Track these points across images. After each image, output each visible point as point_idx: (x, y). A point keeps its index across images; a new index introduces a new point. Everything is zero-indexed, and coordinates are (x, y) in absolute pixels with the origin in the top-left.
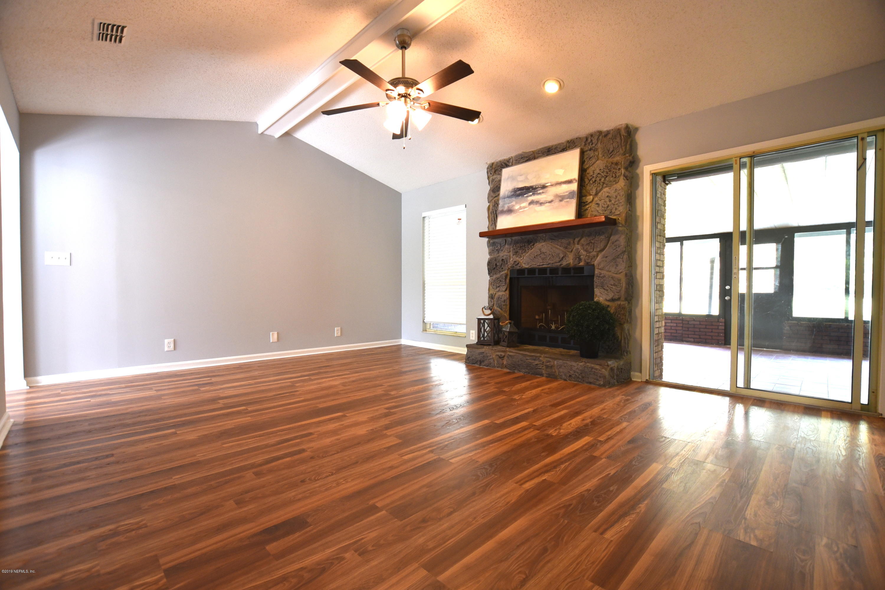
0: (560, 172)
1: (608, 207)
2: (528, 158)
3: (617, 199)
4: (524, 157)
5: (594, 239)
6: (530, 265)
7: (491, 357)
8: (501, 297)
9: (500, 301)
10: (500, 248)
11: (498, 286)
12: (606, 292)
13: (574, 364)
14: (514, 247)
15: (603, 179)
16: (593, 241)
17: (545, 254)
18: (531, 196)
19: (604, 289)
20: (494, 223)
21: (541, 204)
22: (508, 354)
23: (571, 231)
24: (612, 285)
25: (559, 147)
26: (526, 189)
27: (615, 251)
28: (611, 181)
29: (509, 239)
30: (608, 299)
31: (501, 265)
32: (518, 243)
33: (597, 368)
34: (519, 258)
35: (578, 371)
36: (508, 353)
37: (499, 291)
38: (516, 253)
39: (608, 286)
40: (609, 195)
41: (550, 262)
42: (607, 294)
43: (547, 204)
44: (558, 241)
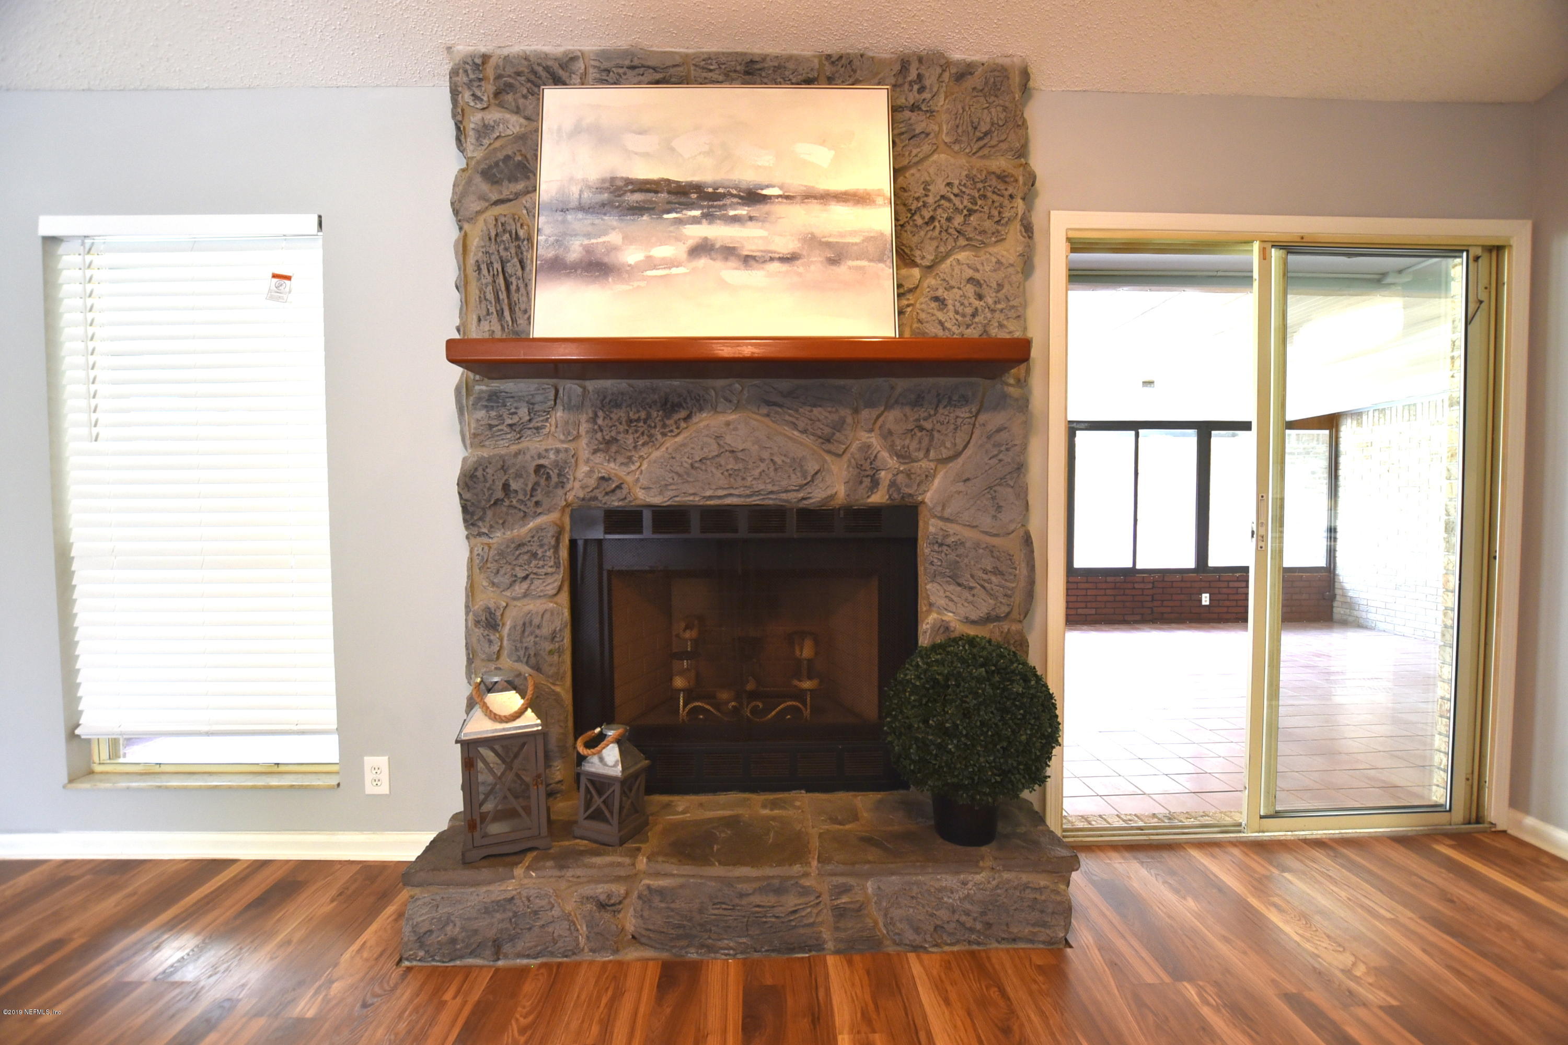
0: (821, 156)
1: (974, 315)
2: (658, 76)
3: (1001, 295)
4: (643, 66)
5: (930, 416)
6: (671, 493)
7: (556, 912)
8: (536, 621)
9: (532, 638)
10: (530, 420)
11: (521, 574)
12: (966, 594)
13: (948, 880)
14: (600, 421)
15: (958, 220)
16: (928, 425)
17: (740, 455)
18: (695, 221)
19: (959, 585)
20: (492, 310)
21: (748, 260)
22: (649, 887)
23: (842, 382)
24: (985, 571)
25: (791, 66)
26: (669, 192)
27: (994, 461)
28: (983, 232)
29: (571, 387)
30: (974, 617)
31: (533, 489)
32: (618, 406)
33: (1042, 883)
34: (622, 464)
35: (968, 906)
36: (646, 882)
37: (525, 595)
38: (607, 445)
39: (972, 576)
40: (977, 276)
41: (762, 487)
42: (971, 603)
43: (776, 266)
44: (797, 411)
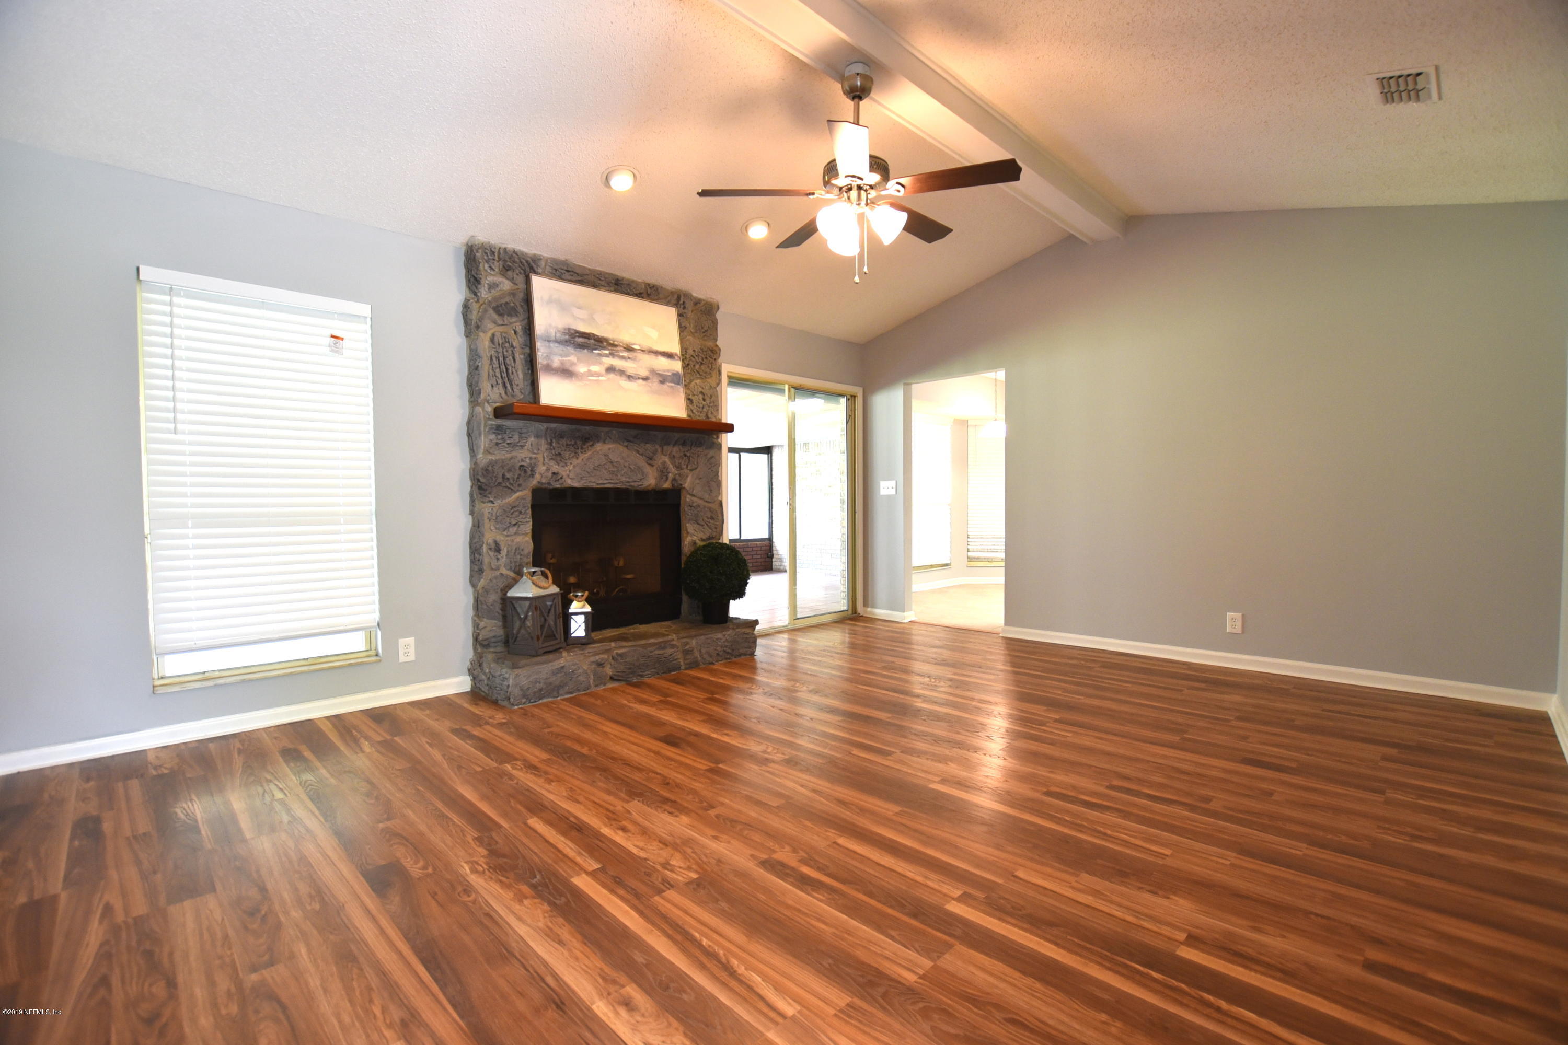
0: (654, 334)
1: (703, 408)
2: (580, 278)
3: (712, 400)
4: (573, 272)
5: (689, 450)
6: (583, 482)
7: (581, 671)
8: (522, 547)
9: (519, 557)
10: (518, 442)
11: (514, 522)
12: (701, 528)
13: (719, 635)
14: (554, 444)
15: (697, 366)
16: (688, 454)
17: (615, 464)
18: (606, 356)
19: (698, 524)
20: (500, 381)
21: (630, 377)
22: (617, 653)
23: (655, 433)
24: (708, 518)
25: (634, 285)
26: (595, 340)
27: (710, 470)
28: (706, 373)
29: (542, 426)
30: (704, 538)
31: (518, 478)
32: (562, 437)
33: (748, 631)
34: (563, 466)
35: (726, 644)
36: (615, 651)
37: (516, 533)
38: (558, 457)
39: (703, 520)
40: (703, 391)
41: (624, 479)
42: (703, 532)
43: (640, 381)
44: (639, 445)
